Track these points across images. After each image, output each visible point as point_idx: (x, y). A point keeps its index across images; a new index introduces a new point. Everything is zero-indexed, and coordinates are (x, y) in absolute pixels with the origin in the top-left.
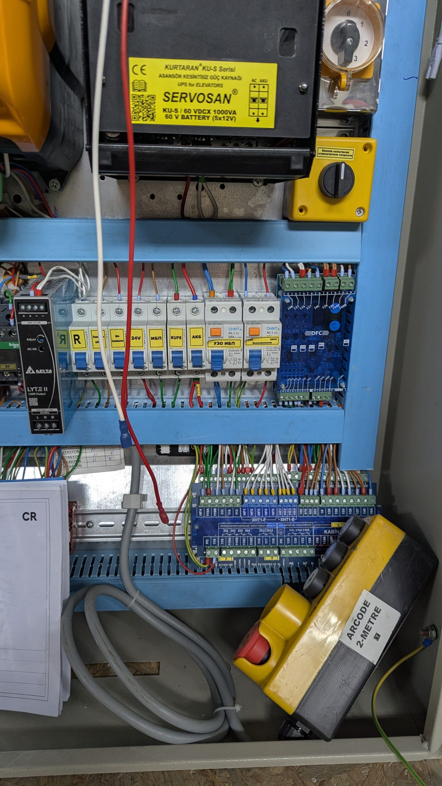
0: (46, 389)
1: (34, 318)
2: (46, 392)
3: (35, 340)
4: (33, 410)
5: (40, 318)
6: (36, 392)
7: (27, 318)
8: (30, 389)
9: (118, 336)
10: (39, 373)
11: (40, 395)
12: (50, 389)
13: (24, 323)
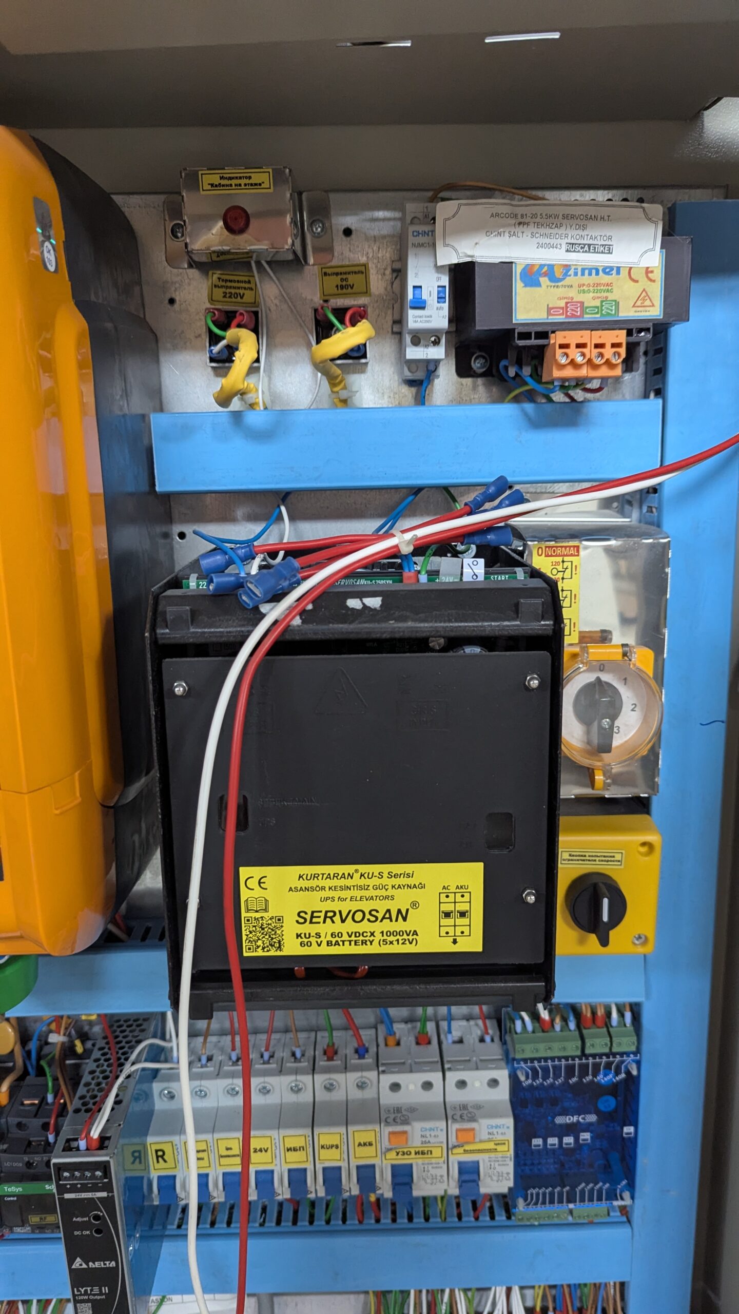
0: (105, 1290)
1: (84, 1189)
2: (105, 1294)
3: (86, 1219)
5: (95, 1188)
6: (89, 1295)
7: (73, 1189)
8: (78, 1291)
9: (231, 1149)
10: (94, 1266)
11: (96, 1299)
12: (113, 1291)
13: (67, 1196)
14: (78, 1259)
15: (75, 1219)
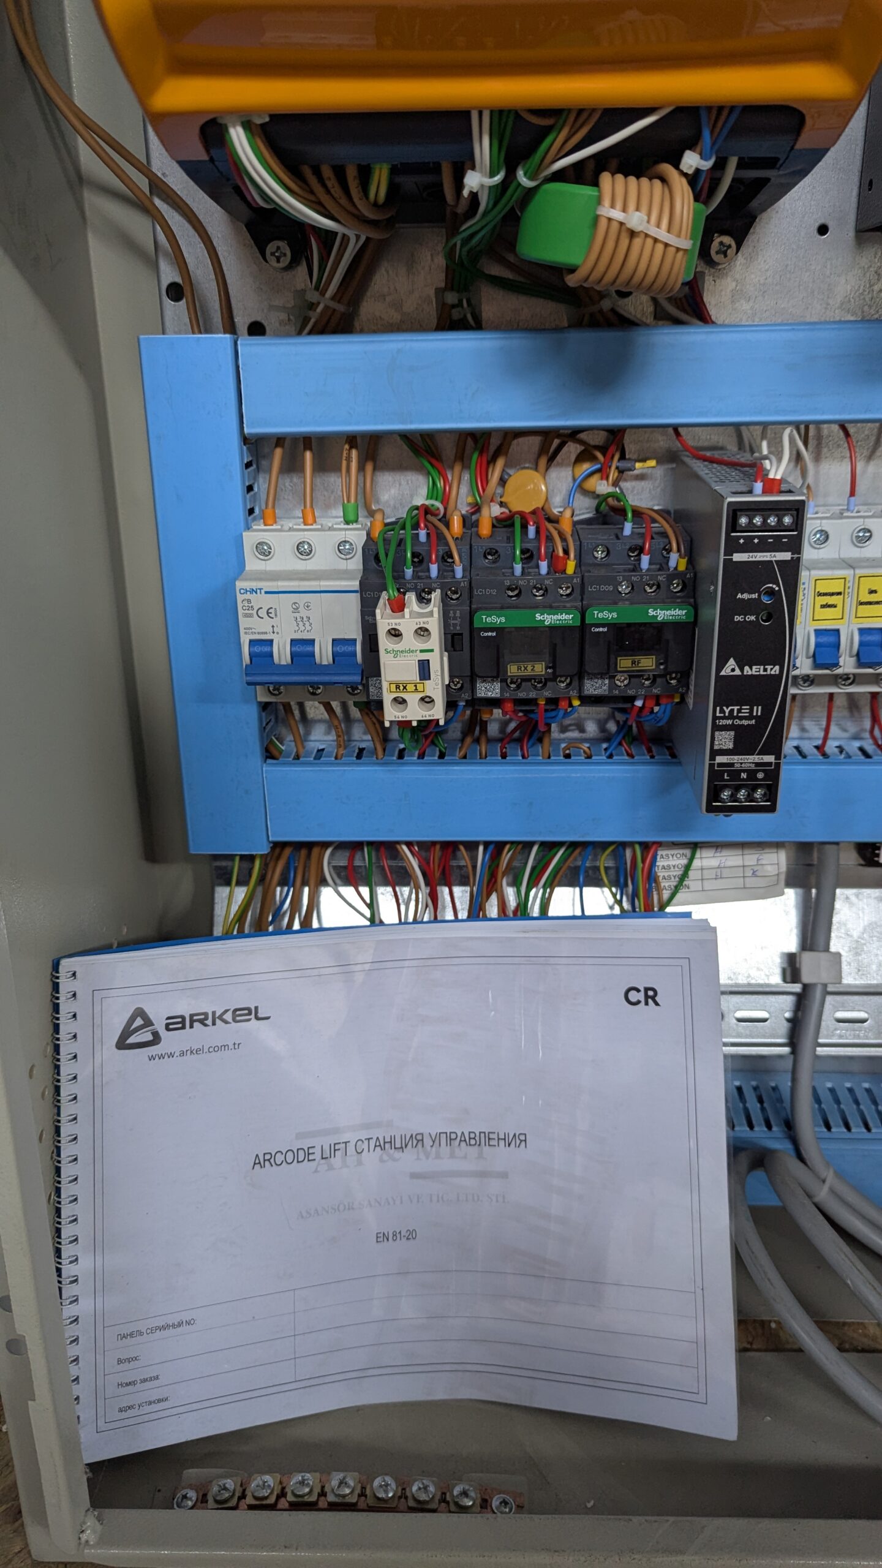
0: (758, 711)
1: (763, 546)
2: (756, 717)
3: (755, 596)
4: (720, 759)
5: (777, 546)
6: (734, 718)
7: (748, 546)
8: (722, 711)
9: (875, 592)
10: (750, 673)
11: (743, 725)
12: (767, 712)
13: (738, 557)
14: (732, 662)
15: (739, 596)
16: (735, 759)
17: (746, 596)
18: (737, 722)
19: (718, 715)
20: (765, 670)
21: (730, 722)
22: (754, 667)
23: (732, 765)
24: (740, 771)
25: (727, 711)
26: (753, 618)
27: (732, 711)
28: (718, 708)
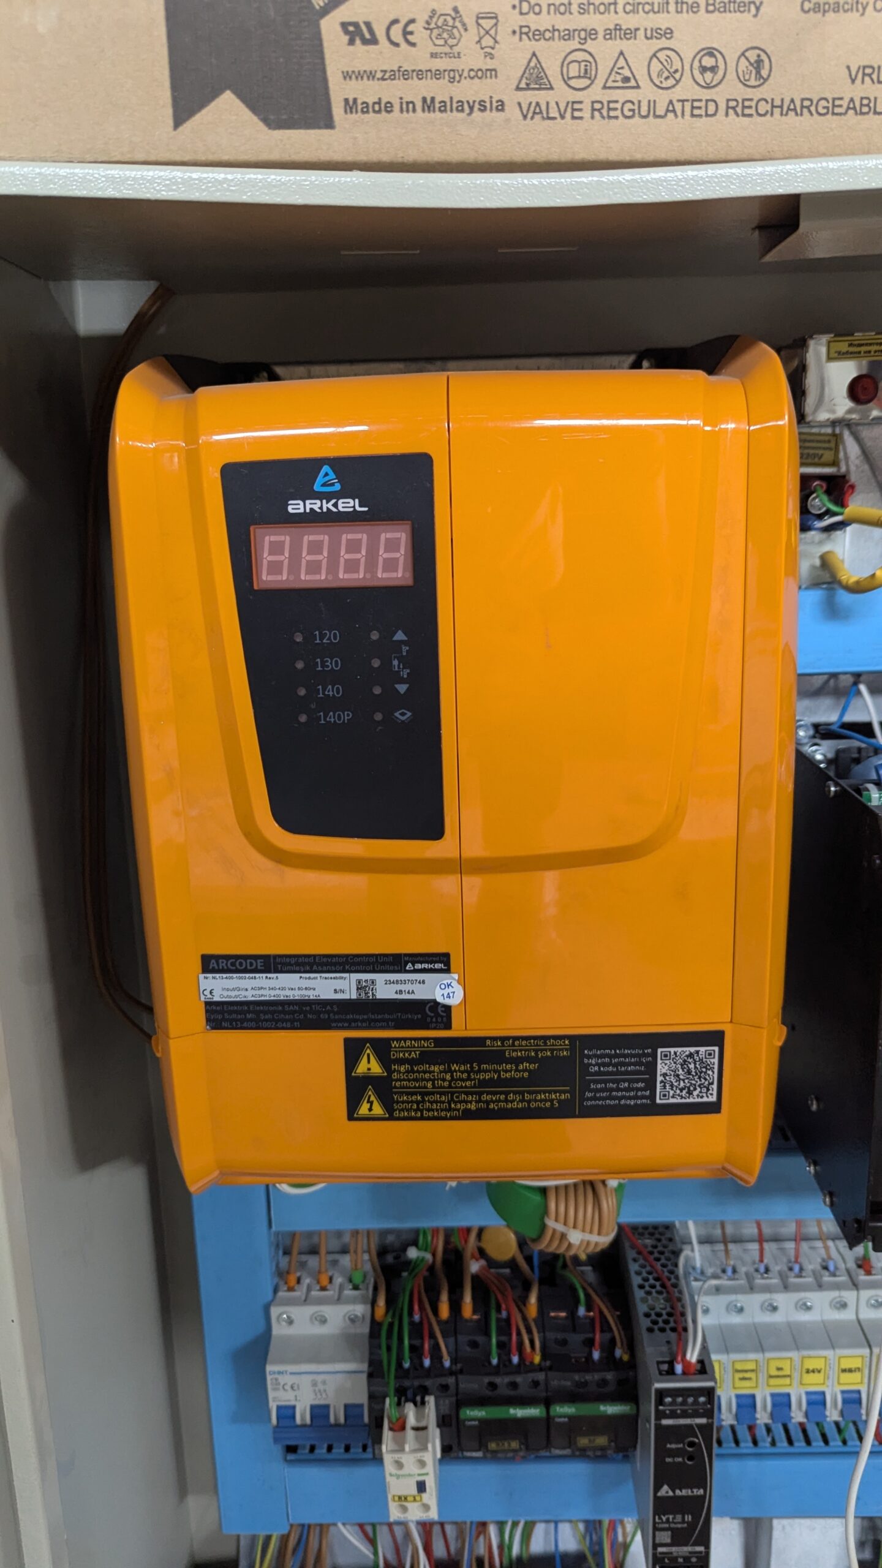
1: (685, 1414)
2: (688, 1523)
3: (681, 1446)
4: (660, 1550)
5: (696, 1415)
6: (670, 1523)
7: (673, 1415)
8: (660, 1518)
9: (781, 1369)
10: (681, 1494)
11: (677, 1527)
12: (696, 1518)
13: (666, 1422)
14: (665, 1487)
15: (668, 1446)
16: (674, 1549)
17: (673, 1446)
18: (673, 1525)
19: (657, 1520)
20: (692, 1492)
21: (667, 1526)
22: (684, 1491)
23: (671, 1553)
24: (676, 1558)
25: (664, 1519)
26: (680, 1459)
27: (668, 1519)
28: (657, 1517)
